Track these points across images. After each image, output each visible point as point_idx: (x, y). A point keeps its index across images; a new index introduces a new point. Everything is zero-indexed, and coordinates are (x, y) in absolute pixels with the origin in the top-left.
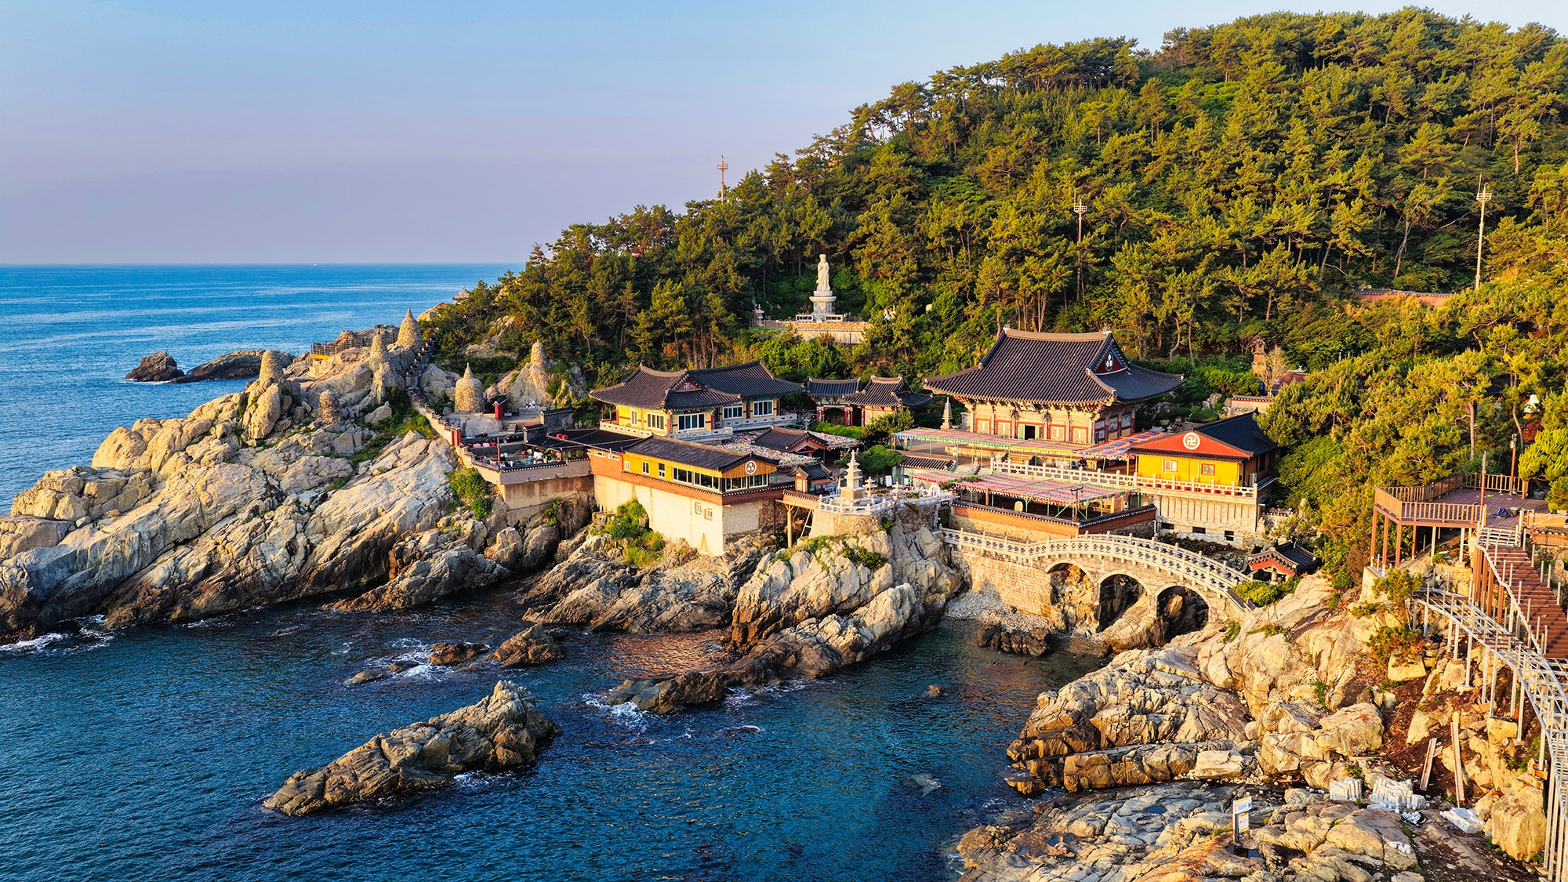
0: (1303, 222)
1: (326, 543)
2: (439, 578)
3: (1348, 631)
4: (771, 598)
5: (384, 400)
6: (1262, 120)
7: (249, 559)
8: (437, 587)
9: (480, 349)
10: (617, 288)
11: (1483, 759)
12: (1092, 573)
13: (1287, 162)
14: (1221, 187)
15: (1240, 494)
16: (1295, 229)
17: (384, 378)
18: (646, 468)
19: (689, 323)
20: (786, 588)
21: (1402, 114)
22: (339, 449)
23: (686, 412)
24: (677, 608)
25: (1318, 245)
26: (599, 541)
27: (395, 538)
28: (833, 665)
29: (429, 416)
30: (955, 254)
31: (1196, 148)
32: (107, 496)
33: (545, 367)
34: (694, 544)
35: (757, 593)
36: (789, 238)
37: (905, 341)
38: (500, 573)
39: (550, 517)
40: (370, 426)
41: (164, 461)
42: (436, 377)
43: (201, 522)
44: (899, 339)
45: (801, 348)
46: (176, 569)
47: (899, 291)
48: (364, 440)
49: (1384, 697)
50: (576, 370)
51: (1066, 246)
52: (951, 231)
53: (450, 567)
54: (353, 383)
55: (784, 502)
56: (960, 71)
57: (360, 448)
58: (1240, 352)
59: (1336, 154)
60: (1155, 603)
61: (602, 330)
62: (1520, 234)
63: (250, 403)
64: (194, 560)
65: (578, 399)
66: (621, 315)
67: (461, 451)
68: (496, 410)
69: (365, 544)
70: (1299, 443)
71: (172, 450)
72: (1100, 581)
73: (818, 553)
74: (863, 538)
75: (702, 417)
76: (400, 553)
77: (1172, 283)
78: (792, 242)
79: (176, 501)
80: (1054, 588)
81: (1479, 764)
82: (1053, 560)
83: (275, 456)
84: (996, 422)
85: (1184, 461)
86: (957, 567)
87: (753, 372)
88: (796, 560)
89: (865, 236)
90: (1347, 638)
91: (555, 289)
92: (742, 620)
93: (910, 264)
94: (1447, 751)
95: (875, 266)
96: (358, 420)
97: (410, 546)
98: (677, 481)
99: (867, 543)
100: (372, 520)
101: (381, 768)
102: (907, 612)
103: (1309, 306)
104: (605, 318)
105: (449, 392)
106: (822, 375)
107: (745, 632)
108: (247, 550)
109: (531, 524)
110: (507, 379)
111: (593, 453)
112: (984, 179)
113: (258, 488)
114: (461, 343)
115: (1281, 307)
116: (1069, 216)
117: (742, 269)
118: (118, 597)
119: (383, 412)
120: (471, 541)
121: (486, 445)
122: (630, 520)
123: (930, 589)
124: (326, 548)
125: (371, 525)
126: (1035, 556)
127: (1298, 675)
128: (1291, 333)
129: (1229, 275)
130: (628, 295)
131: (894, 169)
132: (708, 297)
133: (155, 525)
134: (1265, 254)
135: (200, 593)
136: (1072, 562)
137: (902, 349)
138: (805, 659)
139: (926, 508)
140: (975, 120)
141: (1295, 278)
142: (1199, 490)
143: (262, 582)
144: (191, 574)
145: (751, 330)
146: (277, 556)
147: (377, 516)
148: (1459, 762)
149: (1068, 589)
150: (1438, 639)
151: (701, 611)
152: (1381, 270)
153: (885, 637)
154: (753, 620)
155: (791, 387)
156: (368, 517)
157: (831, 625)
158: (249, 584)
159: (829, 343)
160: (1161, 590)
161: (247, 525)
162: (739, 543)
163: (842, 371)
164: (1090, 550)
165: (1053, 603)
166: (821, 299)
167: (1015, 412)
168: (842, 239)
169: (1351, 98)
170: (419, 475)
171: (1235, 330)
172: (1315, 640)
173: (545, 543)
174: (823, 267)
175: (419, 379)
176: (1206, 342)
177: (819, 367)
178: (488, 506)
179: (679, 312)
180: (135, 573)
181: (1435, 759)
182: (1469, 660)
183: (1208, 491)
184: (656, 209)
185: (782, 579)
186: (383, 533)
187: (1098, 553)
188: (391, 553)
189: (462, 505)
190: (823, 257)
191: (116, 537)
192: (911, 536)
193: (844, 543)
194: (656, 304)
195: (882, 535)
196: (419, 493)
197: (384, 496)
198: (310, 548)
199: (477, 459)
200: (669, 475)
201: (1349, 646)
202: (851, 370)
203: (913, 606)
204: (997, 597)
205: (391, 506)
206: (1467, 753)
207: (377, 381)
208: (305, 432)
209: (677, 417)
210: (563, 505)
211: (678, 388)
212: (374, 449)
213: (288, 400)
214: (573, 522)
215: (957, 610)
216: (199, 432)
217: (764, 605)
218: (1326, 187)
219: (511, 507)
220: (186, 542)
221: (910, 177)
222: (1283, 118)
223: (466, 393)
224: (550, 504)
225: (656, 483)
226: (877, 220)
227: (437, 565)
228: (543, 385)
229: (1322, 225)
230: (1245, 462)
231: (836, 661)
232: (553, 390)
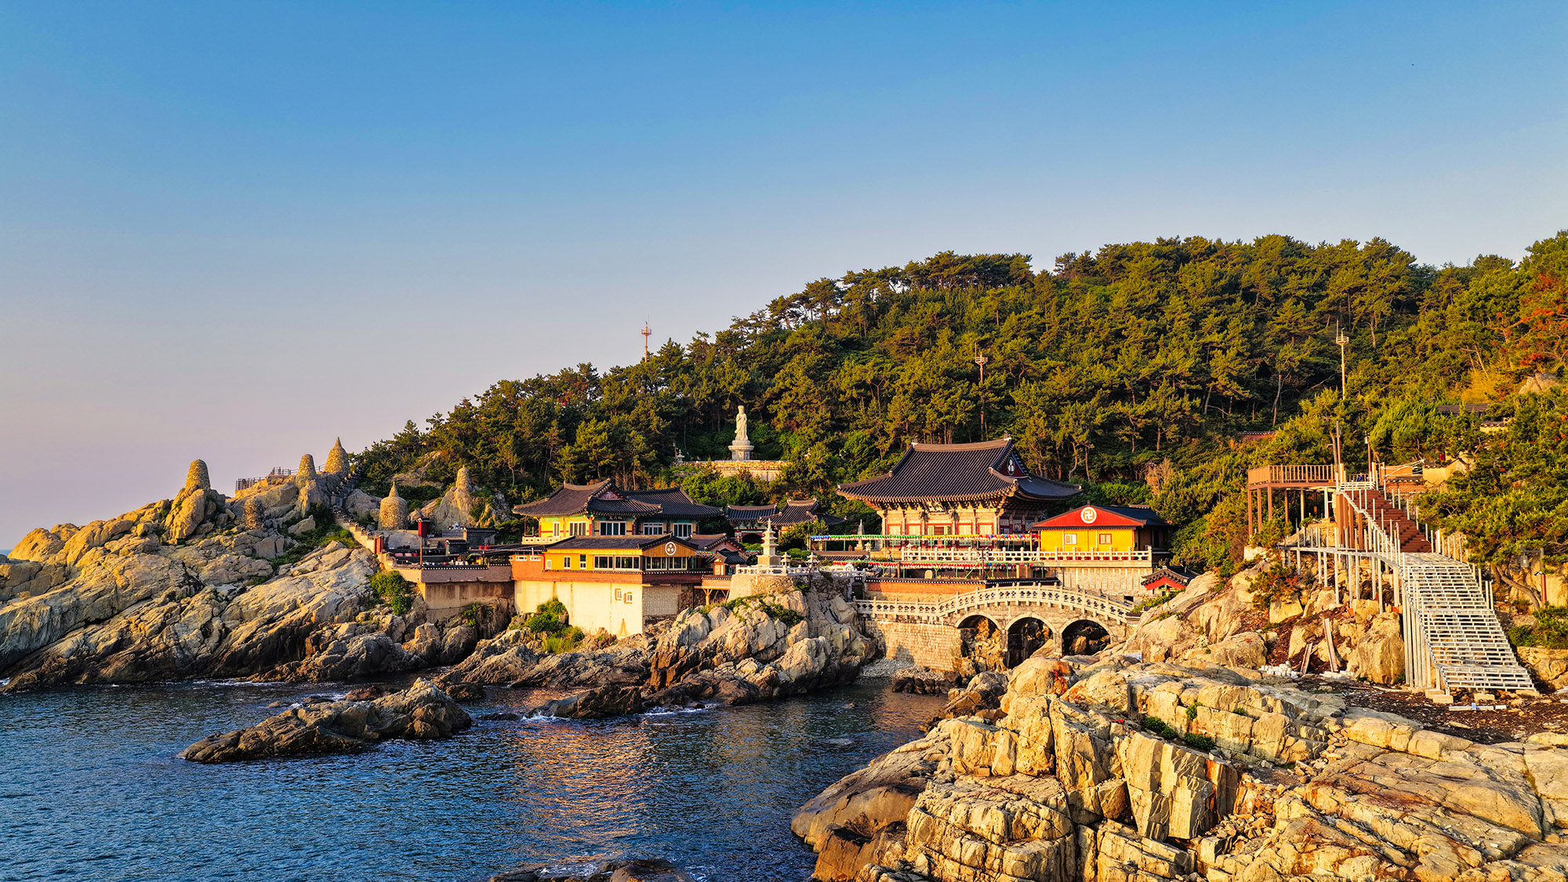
0: (1184, 367)
1: (242, 628)
2: (356, 658)
3: (1233, 596)
4: (689, 645)
5: (308, 514)
6: (1143, 297)
7: (161, 637)
8: (353, 666)
9: (409, 478)
10: (543, 427)
11: (1353, 640)
12: (999, 621)
13: (1168, 327)
14: (1111, 347)
15: (1136, 558)
16: (1178, 372)
17: (310, 494)
18: (567, 563)
19: (612, 456)
20: (704, 638)
21: (1270, 299)
22: (260, 553)
23: (608, 519)
24: (596, 669)
25: (1199, 387)
26: (518, 634)
27: (313, 627)
28: (749, 694)
29: (352, 529)
30: (867, 405)
31: (1086, 318)
32: (20, 579)
33: (470, 491)
34: (613, 630)
35: (675, 639)
36: (709, 392)
37: (820, 474)
38: (416, 660)
39: (469, 617)
40: (293, 536)
41: (81, 555)
42: (361, 500)
43: (115, 604)
44: (814, 472)
45: (720, 481)
46: (85, 643)
47: (814, 436)
48: (285, 547)
49: (1267, 637)
50: (500, 496)
51: (969, 387)
52: (860, 385)
53: (368, 649)
54: (278, 498)
55: (703, 587)
56: (869, 274)
57: (281, 553)
58: (1134, 479)
59: (1210, 321)
60: (1060, 641)
61: (528, 465)
62: (1377, 371)
63: (173, 506)
64: (105, 636)
65: (501, 522)
66: (546, 453)
67: (382, 557)
68: (420, 526)
69: (282, 631)
70: (1189, 521)
71: (90, 544)
72: (1007, 628)
73: (735, 609)
74: (778, 596)
75: (623, 526)
76: (317, 641)
77: (1067, 414)
78: (712, 395)
79: (92, 583)
80: (964, 642)
81: (1349, 645)
82: (963, 615)
83: (195, 552)
84: (907, 526)
85: (1084, 533)
86: (871, 636)
87: (673, 497)
88: (714, 613)
89: (782, 391)
90: (1232, 602)
91: (483, 425)
92: (661, 666)
93: (824, 412)
94: (1322, 644)
95: (791, 416)
96: (282, 530)
97: (327, 634)
98: (599, 569)
99: (783, 601)
100: (290, 611)
101: (297, 726)
102: (823, 661)
103: (1195, 441)
104: (530, 452)
105: (373, 512)
106: (740, 502)
107: (663, 675)
108: (160, 630)
109: (451, 624)
110: (433, 504)
111: (516, 559)
112: (892, 352)
113: (175, 577)
114: (388, 472)
115: (1169, 435)
116: (970, 366)
117: (664, 415)
118: (21, 667)
119: (308, 524)
120: (390, 632)
121: (408, 555)
122: (550, 617)
123: (845, 651)
124: (241, 634)
125: (289, 615)
126: (946, 613)
127: (1191, 642)
128: (1180, 461)
129: (1119, 407)
130: (554, 431)
131: (809, 338)
132: (631, 435)
133: (68, 601)
134: (1152, 391)
135: (108, 664)
136: (981, 613)
137: (817, 482)
138: (723, 690)
139: (840, 581)
140: (884, 308)
141: (1180, 409)
142: (1099, 558)
143: (174, 660)
144: (101, 646)
145: (672, 468)
146: (191, 636)
147: (295, 607)
148: (1332, 650)
149: (977, 644)
150: (1311, 580)
151: (619, 671)
152: (1260, 419)
153: (802, 680)
154: (671, 665)
155: (711, 510)
156: (287, 608)
157: (749, 667)
158: (160, 659)
159: (746, 476)
160: (1065, 627)
161: (162, 608)
162: (658, 624)
163: (759, 499)
164: (997, 598)
165: (964, 656)
166: (740, 447)
167: (924, 514)
168: (760, 396)
169: (1223, 282)
170: (339, 575)
171: (1129, 458)
172: (1205, 613)
173: (463, 641)
174: (741, 420)
175: (344, 501)
176: (1102, 470)
177: (737, 496)
178: (408, 603)
179: (602, 446)
180: (42, 647)
181: (1312, 656)
182: (1337, 586)
183: (1107, 558)
184: (582, 366)
185: (700, 628)
186: (301, 621)
187: (1005, 599)
188: (308, 640)
189: (381, 602)
190: (741, 408)
191: (26, 609)
192: (826, 604)
193: (761, 601)
194: (580, 439)
195: (798, 595)
196: (339, 589)
197: (304, 590)
198: (225, 633)
199: (399, 562)
200: (590, 564)
201: (1234, 607)
202: (768, 500)
203: (829, 657)
204: (911, 660)
205: (311, 598)
206: (1338, 639)
207: (303, 496)
208: (227, 535)
209: (598, 524)
210: (483, 608)
211: (600, 496)
212: (298, 554)
213: (212, 506)
214: (492, 625)
215: (870, 672)
216: (120, 530)
217: (683, 649)
218: (1205, 345)
219: (431, 607)
220: (98, 622)
221: (821, 346)
222: (1163, 297)
223: (390, 510)
224: (470, 607)
225: (577, 575)
226: (792, 376)
227: (355, 647)
228: (467, 508)
229: (1202, 370)
230: (1138, 531)
231: (753, 692)
232: (477, 513)
